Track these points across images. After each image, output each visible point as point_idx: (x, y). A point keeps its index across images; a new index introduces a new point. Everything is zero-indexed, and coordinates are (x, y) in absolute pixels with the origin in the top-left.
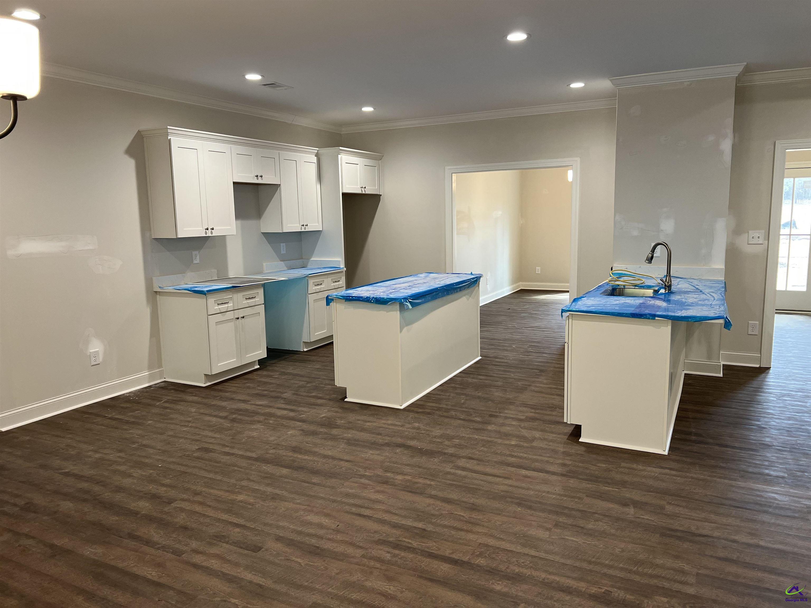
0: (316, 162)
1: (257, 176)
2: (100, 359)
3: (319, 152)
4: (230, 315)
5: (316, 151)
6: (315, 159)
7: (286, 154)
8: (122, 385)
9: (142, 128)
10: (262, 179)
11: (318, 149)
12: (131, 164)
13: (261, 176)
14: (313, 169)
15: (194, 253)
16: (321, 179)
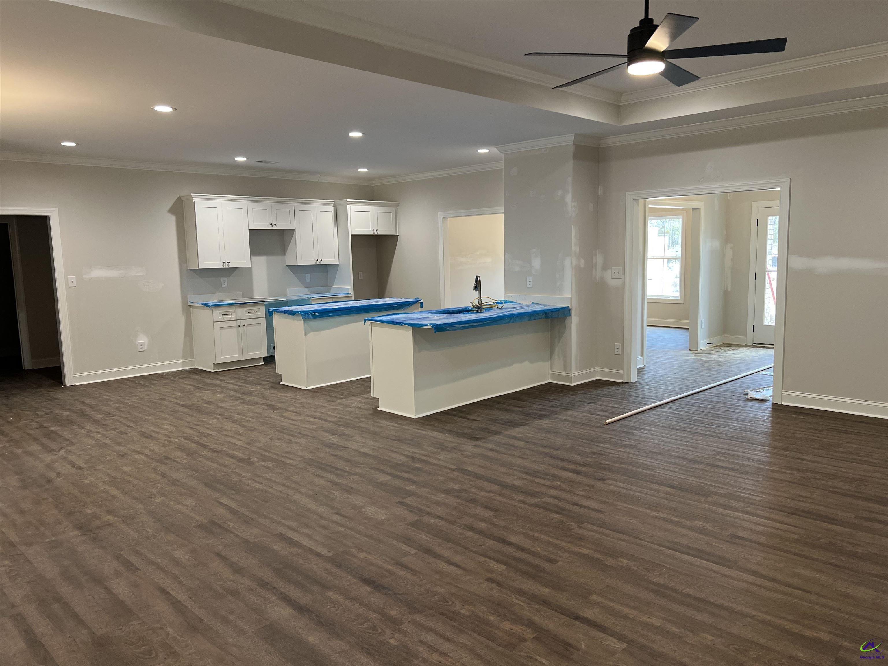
0: (333, 211)
1: (271, 224)
2: (145, 348)
3: (336, 203)
4: (233, 323)
5: (333, 203)
6: (332, 209)
7: (300, 207)
8: (161, 367)
9: (181, 194)
10: (277, 226)
11: (334, 201)
12: (172, 219)
13: (275, 224)
14: (331, 216)
15: (223, 280)
16: (338, 224)
